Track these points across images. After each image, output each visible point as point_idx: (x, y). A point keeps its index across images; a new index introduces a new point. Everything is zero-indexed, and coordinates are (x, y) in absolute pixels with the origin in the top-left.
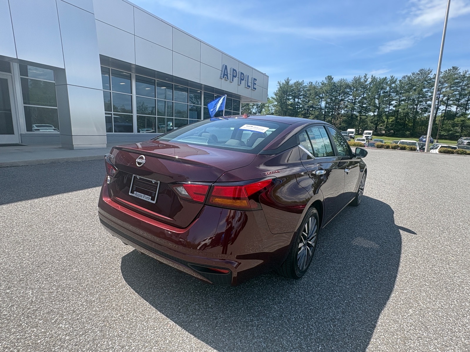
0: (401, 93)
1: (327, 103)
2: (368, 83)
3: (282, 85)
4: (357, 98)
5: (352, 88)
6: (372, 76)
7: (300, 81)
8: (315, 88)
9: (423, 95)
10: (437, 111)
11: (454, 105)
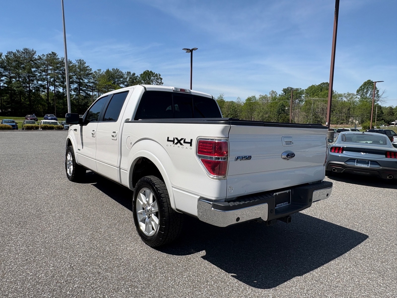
9: (33, 74)
10: (48, 91)
11: (61, 86)
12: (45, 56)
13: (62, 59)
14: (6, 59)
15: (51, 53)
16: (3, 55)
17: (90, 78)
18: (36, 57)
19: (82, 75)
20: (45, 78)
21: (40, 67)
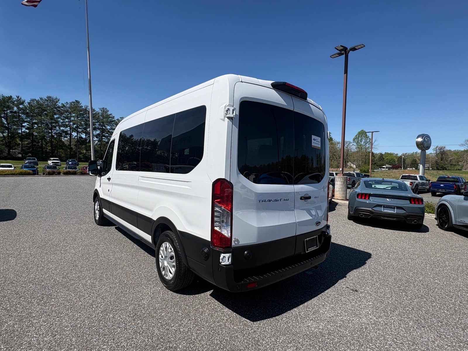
9: (55, 121)
10: (70, 137)
11: (83, 133)
12: (69, 104)
13: (86, 107)
14: (28, 106)
15: (75, 101)
16: (25, 102)
17: (113, 125)
18: (60, 105)
19: (105, 122)
20: (68, 124)
21: (63, 114)
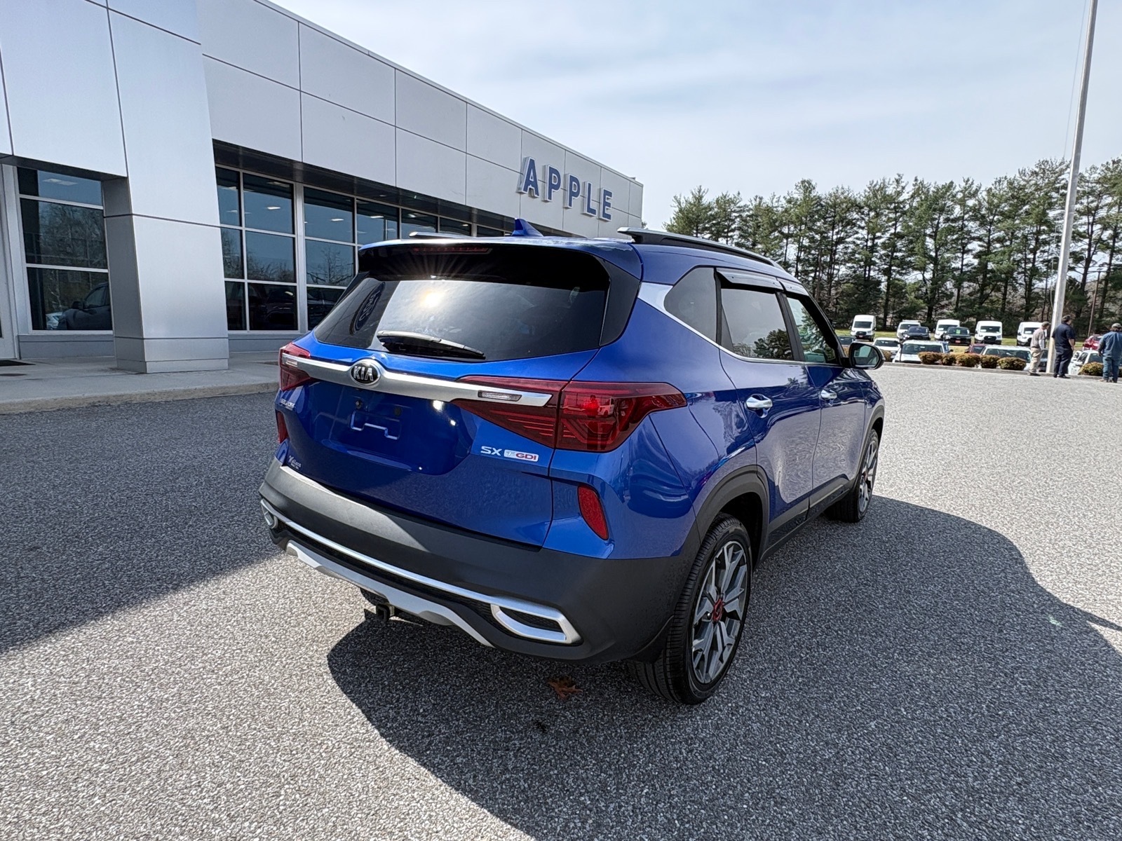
0: (991, 223)
1: (801, 248)
2: (905, 196)
3: (683, 206)
4: (878, 234)
5: (866, 212)
6: (916, 180)
7: (731, 196)
8: (769, 210)
9: (1050, 226)
10: (1086, 268)
12: (1098, 171)
16: (983, 188)
20: (1084, 232)
